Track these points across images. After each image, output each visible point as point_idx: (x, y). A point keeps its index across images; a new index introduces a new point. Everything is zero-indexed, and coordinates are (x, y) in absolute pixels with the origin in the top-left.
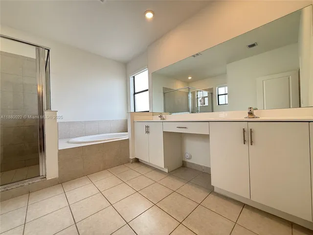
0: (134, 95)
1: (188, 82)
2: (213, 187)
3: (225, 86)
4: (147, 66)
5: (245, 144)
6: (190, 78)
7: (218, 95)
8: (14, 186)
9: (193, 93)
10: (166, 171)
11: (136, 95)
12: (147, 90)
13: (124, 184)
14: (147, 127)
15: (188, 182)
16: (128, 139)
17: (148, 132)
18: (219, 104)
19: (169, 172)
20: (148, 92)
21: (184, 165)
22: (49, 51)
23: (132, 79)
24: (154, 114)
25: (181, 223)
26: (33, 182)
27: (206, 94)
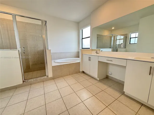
0: (82, 39)
1: (111, 31)
2: (124, 92)
3: (136, 33)
4: (90, 24)
5: (150, 75)
6: (113, 28)
7: (130, 38)
8: (39, 79)
9: (114, 37)
10: (98, 79)
11: (83, 39)
12: (89, 37)
13: (79, 83)
14: (90, 58)
15: (110, 87)
16: (80, 62)
17: (90, 60)
18: (130, 43)
19: (99, 80)
20: (89, 38)
21: (107, 77)
22: (46, 22)
23: (81, 31)
24: (92, 50)
25: (107, 107)
26: (44, 78)
27: (122, 37)
